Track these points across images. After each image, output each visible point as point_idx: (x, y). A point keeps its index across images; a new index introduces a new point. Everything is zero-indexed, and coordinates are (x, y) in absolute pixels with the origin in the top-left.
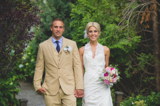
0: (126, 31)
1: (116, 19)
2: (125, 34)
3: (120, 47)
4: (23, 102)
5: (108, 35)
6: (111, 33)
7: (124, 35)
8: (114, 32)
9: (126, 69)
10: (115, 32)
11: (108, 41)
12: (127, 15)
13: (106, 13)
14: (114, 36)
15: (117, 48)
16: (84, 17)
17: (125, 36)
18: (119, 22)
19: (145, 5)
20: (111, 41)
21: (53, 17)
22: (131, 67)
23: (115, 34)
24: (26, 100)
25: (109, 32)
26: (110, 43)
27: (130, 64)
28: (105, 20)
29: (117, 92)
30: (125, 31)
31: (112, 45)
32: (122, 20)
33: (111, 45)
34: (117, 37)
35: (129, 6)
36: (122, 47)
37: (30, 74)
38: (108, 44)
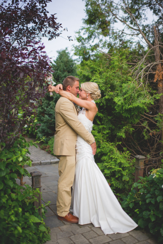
3: (141, 106)
4: (35, 176)
6: (130, 91)
7: (141, 93)
8: (133, 90)
9: (144, 130)
11: (126, 100)
13: (116, 73)
14: (133, 94)
15: (137, 106)
19: (151, 65)
24: (40, 174)
25: (127, 90)
27: (147, 124)
28: (117, 79)
29: (138, 156)
31: (130, 105)
32: (135, 80)
34: (136, 95)
35: (138, 66)
36: (143, 106)
37: (42, 140)
38: (126, 103)
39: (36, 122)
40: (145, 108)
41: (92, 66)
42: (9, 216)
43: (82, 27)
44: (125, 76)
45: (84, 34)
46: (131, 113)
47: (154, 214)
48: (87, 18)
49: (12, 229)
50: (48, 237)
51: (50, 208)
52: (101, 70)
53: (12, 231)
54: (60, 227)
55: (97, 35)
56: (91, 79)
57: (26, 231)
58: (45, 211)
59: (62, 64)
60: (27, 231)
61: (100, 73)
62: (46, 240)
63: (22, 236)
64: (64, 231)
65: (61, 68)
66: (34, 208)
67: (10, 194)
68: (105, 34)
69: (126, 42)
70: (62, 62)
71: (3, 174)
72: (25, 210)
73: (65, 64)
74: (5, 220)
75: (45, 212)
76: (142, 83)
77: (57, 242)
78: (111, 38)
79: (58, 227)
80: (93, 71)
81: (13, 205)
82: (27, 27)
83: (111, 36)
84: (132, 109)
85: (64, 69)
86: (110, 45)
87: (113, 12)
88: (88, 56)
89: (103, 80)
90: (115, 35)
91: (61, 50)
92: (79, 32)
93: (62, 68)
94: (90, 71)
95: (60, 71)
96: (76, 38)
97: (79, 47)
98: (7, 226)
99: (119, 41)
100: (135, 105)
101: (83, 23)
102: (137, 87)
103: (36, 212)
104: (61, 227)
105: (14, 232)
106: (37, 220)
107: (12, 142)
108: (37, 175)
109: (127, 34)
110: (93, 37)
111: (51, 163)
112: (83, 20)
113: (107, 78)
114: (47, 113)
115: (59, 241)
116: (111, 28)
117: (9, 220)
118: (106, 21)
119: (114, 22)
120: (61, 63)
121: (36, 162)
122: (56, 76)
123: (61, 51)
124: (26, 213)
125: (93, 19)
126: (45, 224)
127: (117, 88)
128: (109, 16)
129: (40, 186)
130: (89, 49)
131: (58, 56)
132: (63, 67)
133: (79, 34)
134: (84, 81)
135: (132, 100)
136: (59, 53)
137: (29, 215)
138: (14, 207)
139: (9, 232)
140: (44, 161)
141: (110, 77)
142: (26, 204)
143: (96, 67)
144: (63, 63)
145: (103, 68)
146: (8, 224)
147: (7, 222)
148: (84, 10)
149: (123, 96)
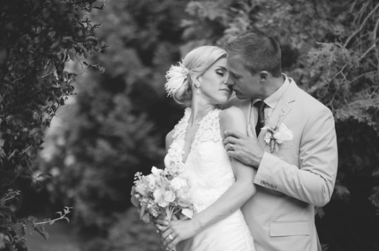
0: (370, 65)
1: (335, 29)
2: (370, 76)
5: (317, 79)
6: (328, 74)
7: (367, 77)
8: (336, 70)
10: (339, 70)
12: (368, 16)
13: (298, 12)
14: (337, 83)
16: (229, 27)
17: (369, 82)
18: (346, 38)
20: (326, 100)
21: (124, 38)
23: (339, 77)
25: (321, 69)
28: (298, 33)
30: (366, 65)
32: (354, 33)
34: (347, 86)
36: (365, 118)
37: (62, 218)
39: (69, 166)
40: (370, 124)
76: (374, 45)
127: (301, 59)
135: (337, 98)
141: (277, 26)
149: (310, 85)
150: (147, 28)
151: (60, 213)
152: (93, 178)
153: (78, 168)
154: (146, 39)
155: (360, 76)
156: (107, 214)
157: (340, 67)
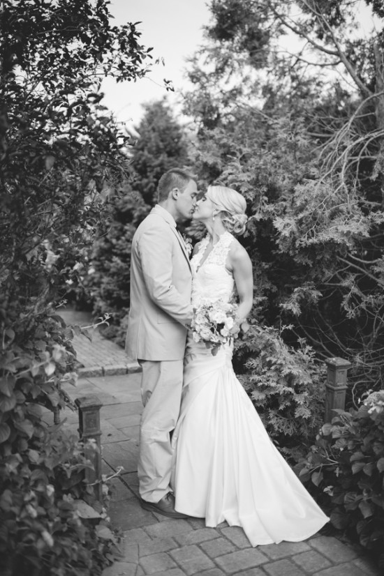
0: (339, 199)
1: (312, 171)
2: (342, 207)
3: (338, 239)
4: (86, 409)
5: (301, 209)
6: (313, 204)
7: (340, 208)
8: (319, 201)
9: (344, 296)
10: (321, 202)
11: (303, 226)
12: (337, 161)
13: (281, 158)
14: (320, 212)
15: (330, 241)
17: (342, 211)
18: (320, 178)
20: (309, 226)
22: (355, 290)
23: (321, 207)
24: (97, 403)
25: (306, 200)
26: (308, 229)
27: (353, 282)
29: (334, 359)
31: (313, 236)
32: (326, 175)
33: (311, 235)
34: (327, 213)
35: (334, 141)
36: (343, 240)
37: (103, 322)
38: (302, 233)
39: (91, 274)
40: (348, 244)
41: (225, 141)
42: (23, 506)
43: (202, 46)
44: (303, 167)
45: (206, 63)
46: (316, 256)
47: (369, 501)
48: (213, 23)
49: (31, 536)
50: (117, 552)
51: (122, 480)
52: (246, 150)
53: (30, 541)
54: (147, 528)
55: (236, 65)
56: (222, 171)
57: (64, 540)
58: (111, 490)
59: (153, 135)
60: (66, 542)
61: (244, 159)
62: (112, 560)
63: (55, 554)
64: (155, 537)
65: (152, 144)
66: (85, 484)
67: (28, 451)
68: (258, 63)
69: (307, 83)
70: (154, 129)
71: (9, 406)
72: (64, 488)
73: (160, 135)
74: (13, 515)
75: (110, 493)
76: (343, 183)
77: (139, 565)
78: (270, 74)
79: (141, 527)
80: (227, 154)
81: (33, 478)
82: (66, 50)
83: (271, 69)
84: (317, 247)
85: (158, 146)
86: (267, 90)
87: (276, 10)
88: (216, 116)
89: (249, 176)
90: (281, 65)
91: (151, 102)
92: (194, 60)
93: (154, 144)
94: (219, 154)
95: (149, 152)
96: (187, 75)
97: (194, 95)
98: (18, 529)
99: (290, 81)
100: (324, 236)
101: (204, 36)
102: (330, 193)
103: (88, 494)
104: (150, 528)
105: (34, 544)
106: (92, 513)
107: (31, 326)
108: (91, 407)
109: (309, 64)
110: (228, 70)
111: (127, 372)
112: (204, 30)
113: (259, 171)
114: (119, 252)
115: (143, 561)
116: (272, 50)
117: (23, 515)
118: (260, 30)
119: (279, 33)
120: (152, 132)
121: (92, 369)
122: (138, 164)
123: (152, 104)
124: (65, 496)
125: (227, 28)
126: (111, 520)
127: (284, 195)
128: (266, 19)
129: (98, 432)
130: (218, 100)
131: (145, 116)
132: (156, 143)
133: (195, 63)
134: (205, 177)
136: (148, 109)
137: (72, 500)
138: (36, 482)
139: (22, 545)
140: (111, 368)
141: (266, 168)
142: (66, 475)
143: (233, 144)
144: (156, 134)
145: (251, 146)
146: (21, 524)
147: (18, 519)
148: (207, 5)
149: (296, 214)
150: (147, 177)
151: (101, 318)
152: (108, 283)
153: (97, 275)
154: (147, 184)
155: (334, 207)
156: (119, 309)
157: (322, 199)
